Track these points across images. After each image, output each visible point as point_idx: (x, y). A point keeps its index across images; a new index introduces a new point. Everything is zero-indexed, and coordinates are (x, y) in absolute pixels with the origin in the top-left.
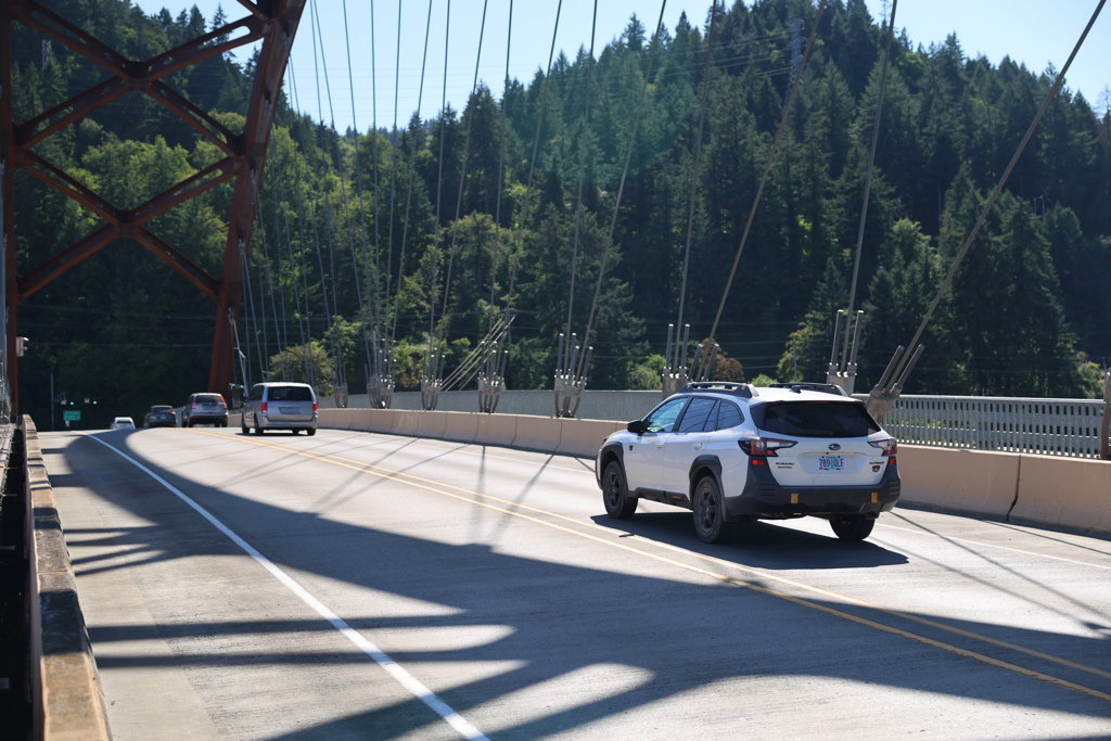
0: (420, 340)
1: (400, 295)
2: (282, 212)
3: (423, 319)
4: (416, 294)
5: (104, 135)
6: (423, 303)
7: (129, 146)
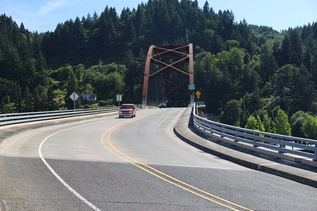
0: (269, 97)
1: (265, 87)
2: (235, 69)
3: (271, 92)
4: (269, 86)
5: (201, 49)
6: (271, 88)
7: (205, 53)
